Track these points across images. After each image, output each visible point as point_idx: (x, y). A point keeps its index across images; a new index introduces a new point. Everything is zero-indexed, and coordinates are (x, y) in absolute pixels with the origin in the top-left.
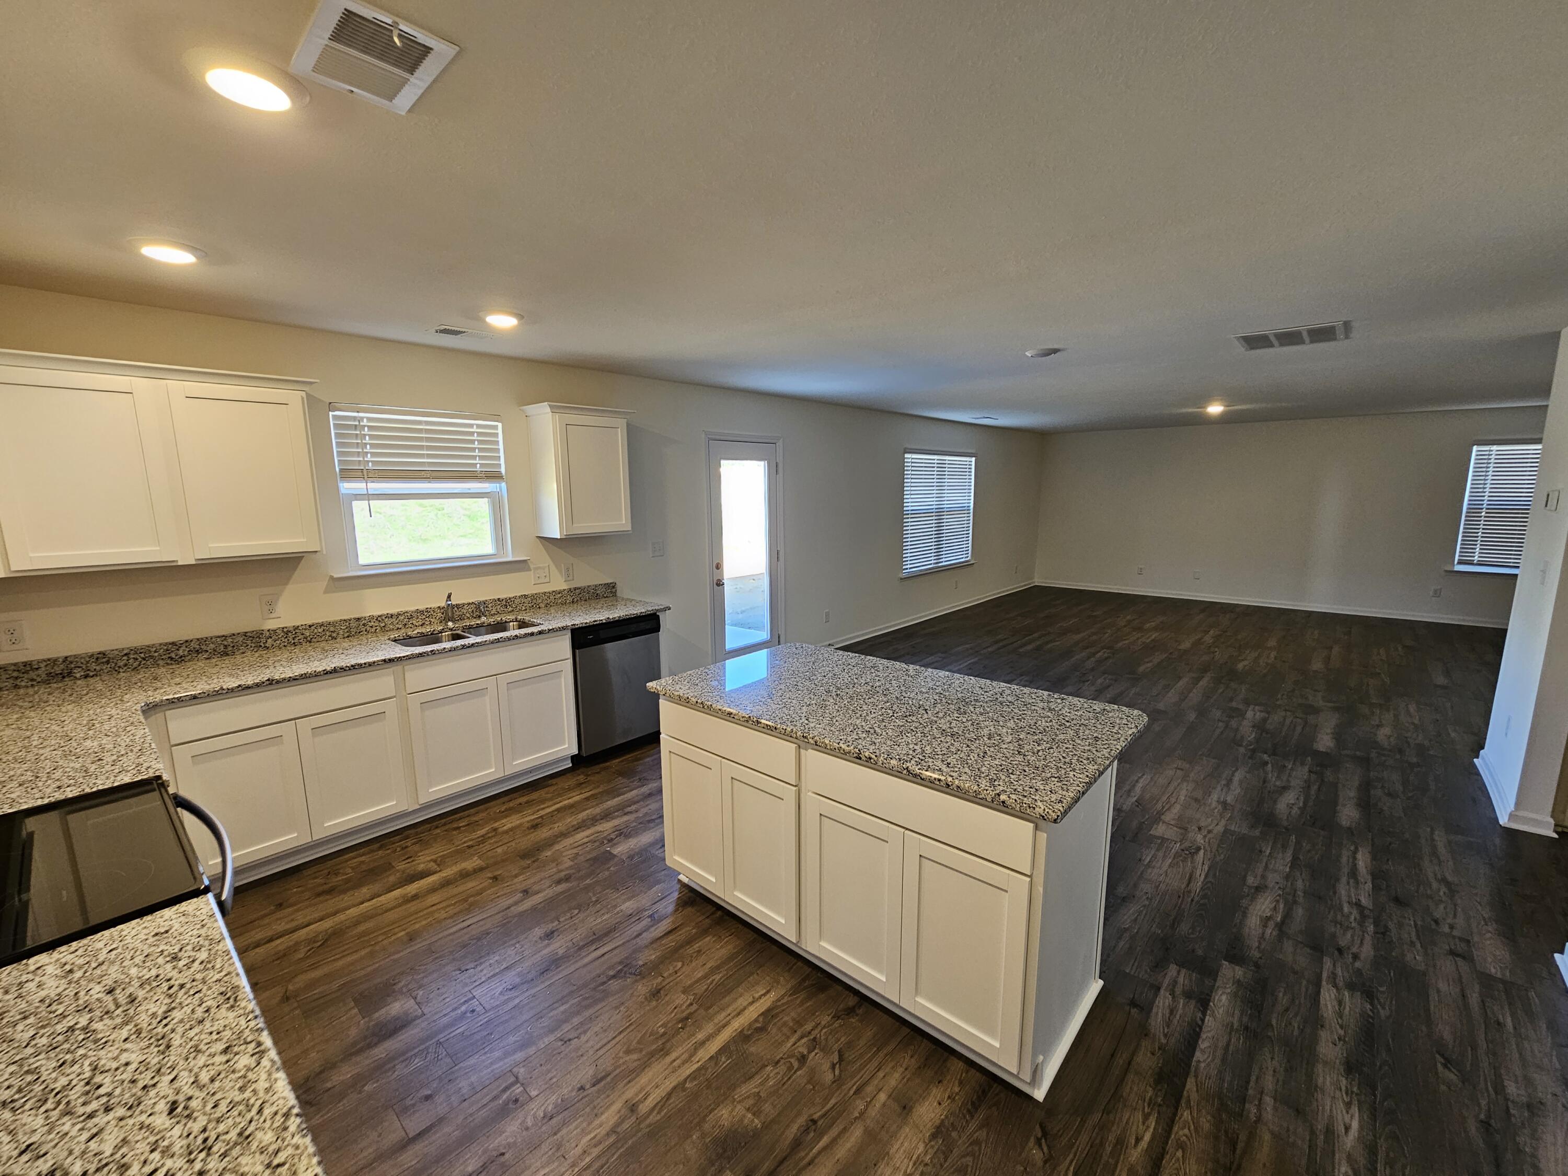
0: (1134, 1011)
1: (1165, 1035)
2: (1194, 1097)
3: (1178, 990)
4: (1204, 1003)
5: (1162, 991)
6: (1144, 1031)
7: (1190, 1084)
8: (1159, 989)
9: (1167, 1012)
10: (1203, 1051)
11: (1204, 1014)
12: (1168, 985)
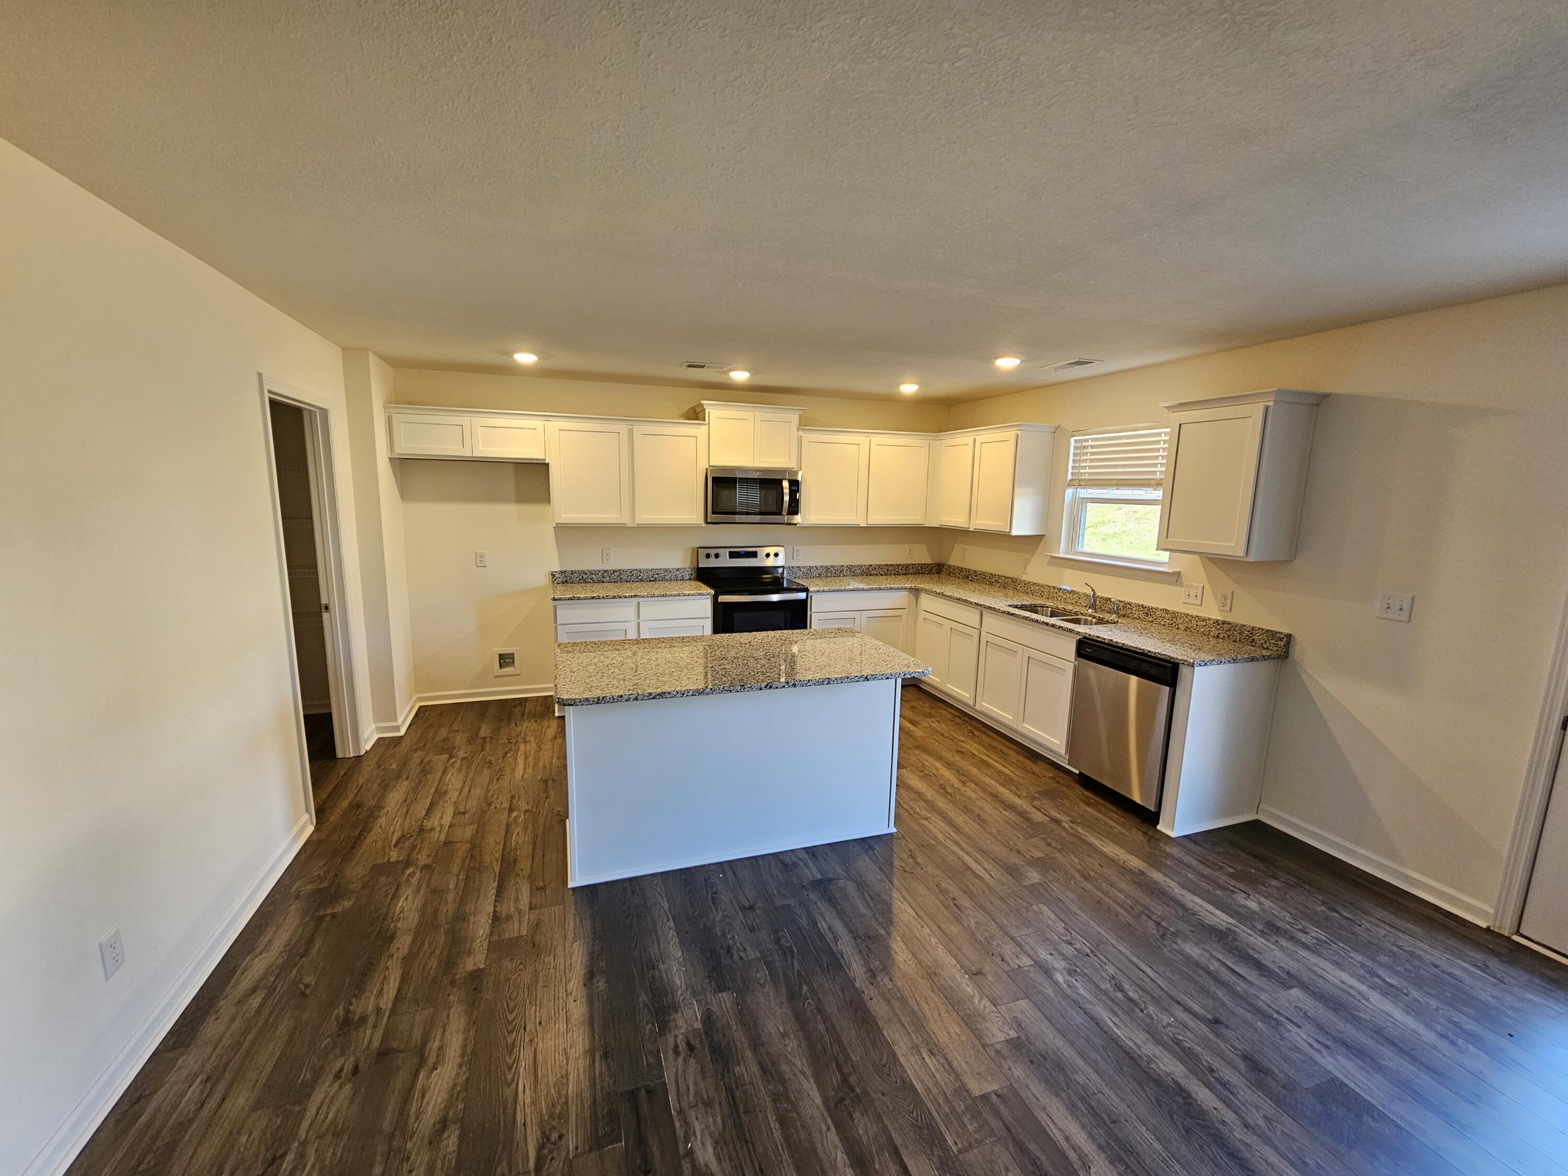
0: (541, 884)
1: (517, 883)
2: (495, 864)
3: (516, 917)
4: (496, 918)
5: (527, 908)
6: (531, 878)
7: (497, 869)
8: (530, 909)
9: (520, 898)
10: (494, 888)
11: (495, 911)
12: (524, 916)
